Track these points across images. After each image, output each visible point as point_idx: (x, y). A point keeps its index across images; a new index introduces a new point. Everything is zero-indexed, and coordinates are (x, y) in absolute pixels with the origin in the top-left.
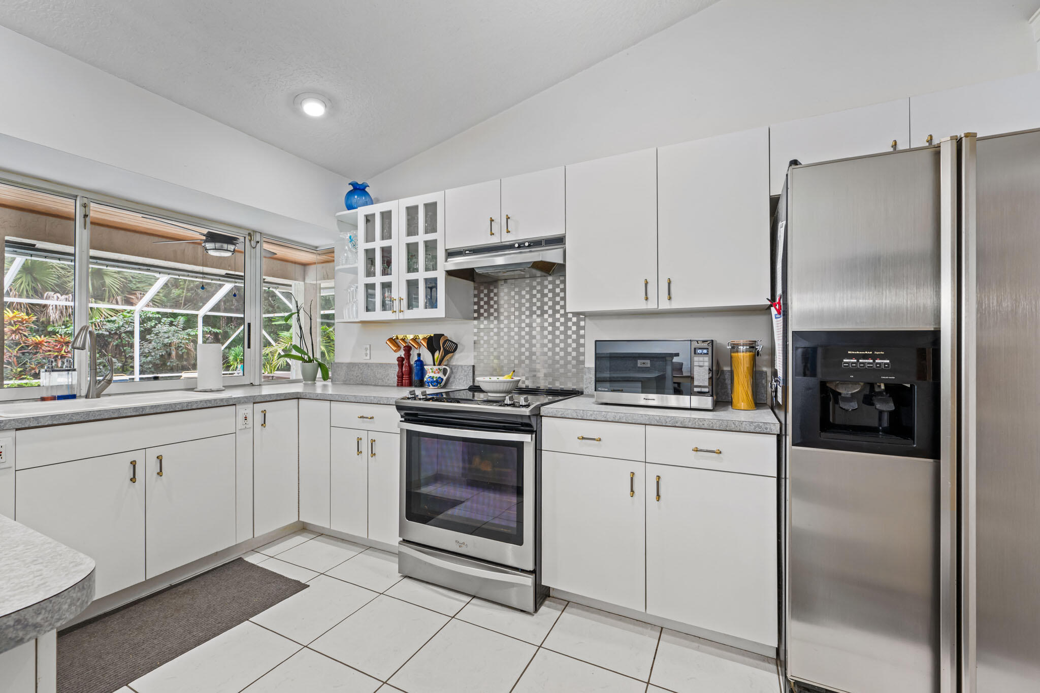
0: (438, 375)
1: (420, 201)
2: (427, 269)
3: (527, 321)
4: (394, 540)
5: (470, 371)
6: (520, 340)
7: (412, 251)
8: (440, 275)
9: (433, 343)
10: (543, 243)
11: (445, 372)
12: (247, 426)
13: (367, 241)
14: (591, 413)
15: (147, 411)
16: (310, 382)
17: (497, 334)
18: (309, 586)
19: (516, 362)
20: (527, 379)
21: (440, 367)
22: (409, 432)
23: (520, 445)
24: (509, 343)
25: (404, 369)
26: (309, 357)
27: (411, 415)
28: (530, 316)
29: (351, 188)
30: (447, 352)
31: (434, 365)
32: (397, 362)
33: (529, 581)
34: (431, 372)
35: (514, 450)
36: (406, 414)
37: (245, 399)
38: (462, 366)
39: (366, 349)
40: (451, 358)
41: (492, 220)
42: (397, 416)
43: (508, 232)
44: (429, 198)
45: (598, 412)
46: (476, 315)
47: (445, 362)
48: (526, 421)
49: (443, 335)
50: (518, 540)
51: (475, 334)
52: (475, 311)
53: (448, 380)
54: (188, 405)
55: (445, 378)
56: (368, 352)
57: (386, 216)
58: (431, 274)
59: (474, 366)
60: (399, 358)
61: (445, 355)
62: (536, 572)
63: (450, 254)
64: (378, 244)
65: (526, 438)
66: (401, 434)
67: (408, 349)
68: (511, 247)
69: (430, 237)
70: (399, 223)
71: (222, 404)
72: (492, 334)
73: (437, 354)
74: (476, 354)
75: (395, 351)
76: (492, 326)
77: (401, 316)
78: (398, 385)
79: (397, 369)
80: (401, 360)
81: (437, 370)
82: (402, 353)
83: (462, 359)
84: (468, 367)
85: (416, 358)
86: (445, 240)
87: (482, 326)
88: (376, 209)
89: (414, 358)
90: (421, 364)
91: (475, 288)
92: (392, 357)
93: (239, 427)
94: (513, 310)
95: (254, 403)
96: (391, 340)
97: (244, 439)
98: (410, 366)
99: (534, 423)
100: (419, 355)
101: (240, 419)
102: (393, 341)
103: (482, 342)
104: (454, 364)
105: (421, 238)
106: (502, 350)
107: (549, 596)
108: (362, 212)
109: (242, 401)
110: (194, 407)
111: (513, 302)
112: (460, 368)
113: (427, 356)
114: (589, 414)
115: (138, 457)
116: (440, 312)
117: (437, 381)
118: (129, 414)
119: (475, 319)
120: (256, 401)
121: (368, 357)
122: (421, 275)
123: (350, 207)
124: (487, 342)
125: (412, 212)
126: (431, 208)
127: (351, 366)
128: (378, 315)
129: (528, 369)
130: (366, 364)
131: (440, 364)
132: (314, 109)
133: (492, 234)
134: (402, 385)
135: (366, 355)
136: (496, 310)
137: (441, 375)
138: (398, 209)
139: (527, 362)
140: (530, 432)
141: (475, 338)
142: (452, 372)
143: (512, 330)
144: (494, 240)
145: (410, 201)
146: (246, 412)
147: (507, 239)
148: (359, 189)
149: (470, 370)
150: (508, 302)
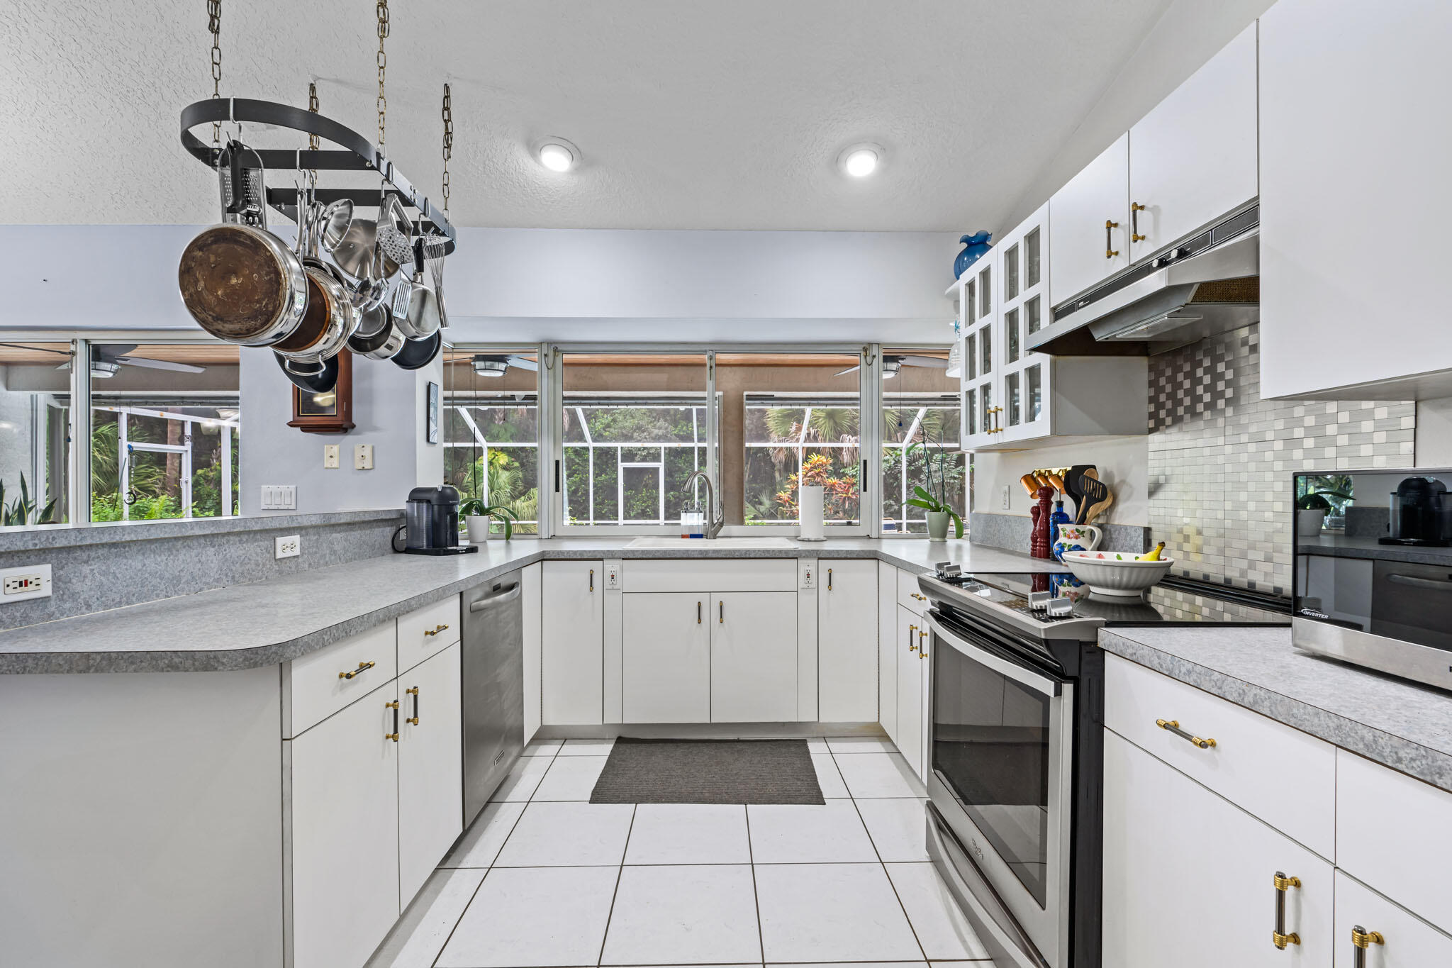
0: (1074, 542)
1: (1021, 234)
5: (1140, 539)
8: (1043, 358)
9: (1074, 483)
10: (1211, 239)
11: (1091, 536)
12: (811, 586)
13: (968, 323)
14: (1190, 666)
15: (710, 555)
16: (937, 539)
18: (825, 804)
21: (1081, 527)
25: (1039, 529)
29: (965, 245)
30: (1091, 500)
32: (1031, 516)
37: (807, 553)
38: (1129, 526)
39: (1002, 492)
41: (1110, 225)
43: (1140, 239)
44: (1031, 223)
45: (1202, 669)
46: (1151, 424)
52: (1150, 416)
54: (746, 553)
56: (1007, 498)
57: (987, 277)
58: (1032, 361)
59: (1147, 530)
60: (1033, 508)
63: (1059, 315)
64: (978, 325)
67: (1045, 493)
68: (1148, 270)
69: (1033, 293)
70: (998, 282)
71: (780, 556)
75: (1031, 495)
78: (1032, 553)
79: (1031, 526)
80: (1035, 511)
81: (1072, 532)
82: (1039, 500)
83: (1127, 514)
84: (1135, 531)
86: (1050, 290)
88: (976, 269)
91: (1151, 369)
92: (1027, 505)
93: (800, 586)
95: (819, 559)
96: (1028, 477)
97: (808, 600)
100: (1060, 504)
101: (802, 576)
102: (1032, 479)
104: (1116, 523)
105: (1022, 299)
108: (963, 280)
109: (804, 555)
110: (751, 556)
114: (1183, 670)
115: (704, 599)
116: (1044, 425)
118: (696, 557)
119: (1151, 431)
120: (821, 556)
121: (1007, 506)
126: (1034, 242)
127: (988, 521)
128: (979, 437)
130: (1006, 516)
131: (1082, 522)
132: (861, 165)
133: (1112, 254)
135: (1005, 502)
138: (997, 261)
140: (1061, 676)
141: (1151, 470)
144: (1119, 265)
145: (1011, 240)
146: (808, 568)
147: (1140, 254)
148: (975, 244)
149: (1139, 536)
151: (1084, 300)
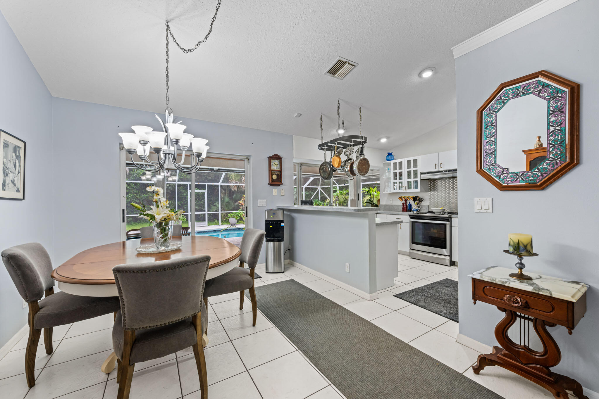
0: (417, 208)
1: (412, 159)
2: (414, 178)
3: (448, 192)
4: (408, 250)
6: (445, 198)
7: (409, 173)
8: (418, 180)
9: (415, 199)
10: (453, 171)
11: (419, 207)
13: (394, 170)
17: (437, 196)
19: (444, 204)
20: (448, 209)
22: (413, 222)
23: (445, 225)
24: (441, 199)
25: (404, 206)
26: (373, 203)
27: (412, 217)
28: (449, 190)
29: (388, 154)
30: (420, 201)
31: (415, 205)
32: (402, 204)
33: (448, 258)
34: (414, 207)
35: (444, 226)
36: (411, 217)
38: (425, 206)
39: (391, 201)
40: (421, 203)
41: (436, 164)
42: (408, 217)
43: (441, 168)
44: (415, 158)
46: (429, 190)
47: (419, 204)
48: (447, 218)
49: (418, 196)
50: (445, 248)
51: (429, 196)
52: (429, 189)
53: (420, 210)
55: (419, 209)
56: (392, 201)
57: (401, 163)
58: (415, 179)
59: (429, 206)
61: (419, 202)
62: (450, 256)
63: (422, 174)
64: (398, 171)
65: (447, 223)
66: (410, 223)
67: (406, 201)
68: (442, 172)
69: (415, 169)
70: (405, 165)
72: (435, 196)
73: (416, 202)
74: (430, 202)
75: (401, 201)
76: (435, 193)
77: (406, 191)
78: (403, 211)
79: (402, 206)
80: (403, 204)
82: (404, 202)
83: (425, 204)
84: (427, 206)
85: (409, 203)
86: (420, 169)
87: (432, 193)
88: (397, 161)
89: (408, 203)
90: (410, 205)
92: (400, 203)
94: (443, 188)
96: (400, 198)
98: (407, 206)
99: (449, 219)
100: (410, 202)
102: (401, 198)
103: (432, 198)
104: (422, 205)
105: (412, 169)
106: (439, 201)
107: (454, 265)
108: (392, 162)
111: (442, 186)
112: (424, 206)
113: (412, 203)
116: (419, 190)
117: (416, 210)
119: (429, 191)
121: (392, 203)
122: (412, 180)
123: (388, 160)
124: (434, 198)
125: (409, 162)
126: (415, 161)
127: (386, 206)
128: (398, 191)
129: (448, 207)
130: (391, 205)
131: (417, 205)
133: (436, 168)
134: (404, 211)
135: (391, 202)
136: (436, 189)
137: (418, 208)
138: (405, 161)
139: (448, 204)
140: (449, 221)
141: (429, 197)
142: (421, 207)
143: (442, 195)
144: (437, 170)
145: (409, 159)
147: (441, 169)
148: (390, 154)
150: (441, 186)
151: (428, 173)
